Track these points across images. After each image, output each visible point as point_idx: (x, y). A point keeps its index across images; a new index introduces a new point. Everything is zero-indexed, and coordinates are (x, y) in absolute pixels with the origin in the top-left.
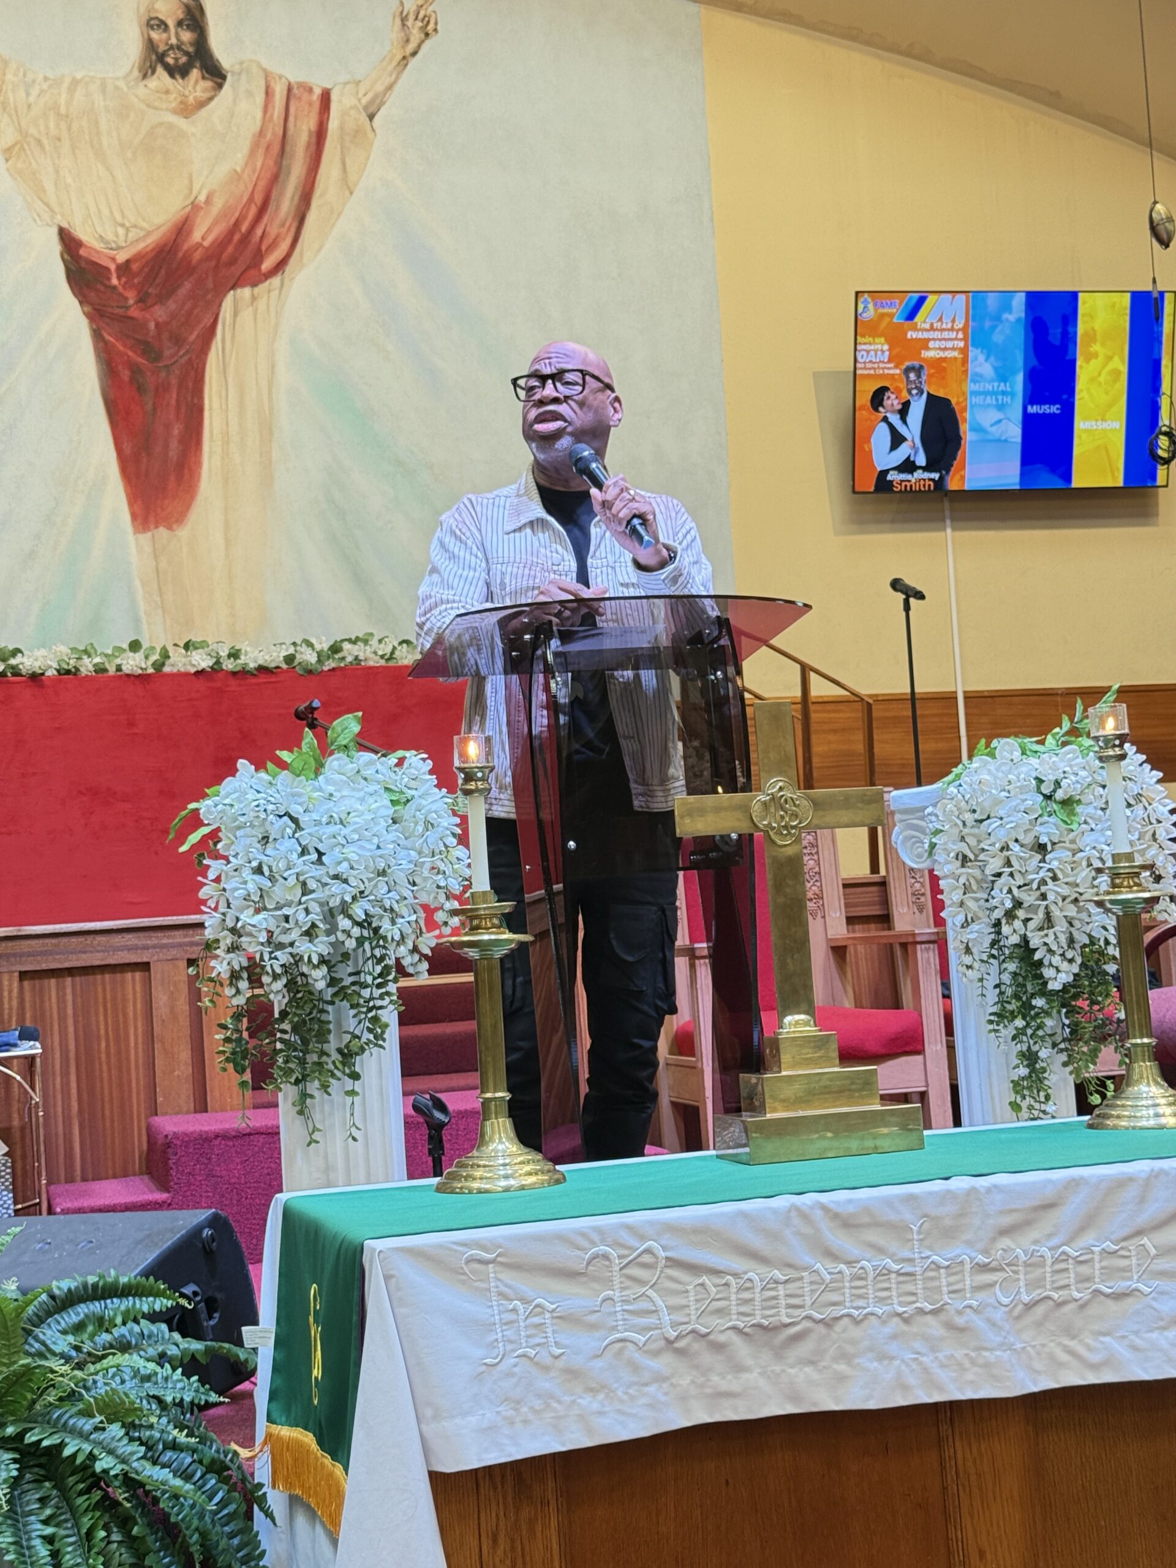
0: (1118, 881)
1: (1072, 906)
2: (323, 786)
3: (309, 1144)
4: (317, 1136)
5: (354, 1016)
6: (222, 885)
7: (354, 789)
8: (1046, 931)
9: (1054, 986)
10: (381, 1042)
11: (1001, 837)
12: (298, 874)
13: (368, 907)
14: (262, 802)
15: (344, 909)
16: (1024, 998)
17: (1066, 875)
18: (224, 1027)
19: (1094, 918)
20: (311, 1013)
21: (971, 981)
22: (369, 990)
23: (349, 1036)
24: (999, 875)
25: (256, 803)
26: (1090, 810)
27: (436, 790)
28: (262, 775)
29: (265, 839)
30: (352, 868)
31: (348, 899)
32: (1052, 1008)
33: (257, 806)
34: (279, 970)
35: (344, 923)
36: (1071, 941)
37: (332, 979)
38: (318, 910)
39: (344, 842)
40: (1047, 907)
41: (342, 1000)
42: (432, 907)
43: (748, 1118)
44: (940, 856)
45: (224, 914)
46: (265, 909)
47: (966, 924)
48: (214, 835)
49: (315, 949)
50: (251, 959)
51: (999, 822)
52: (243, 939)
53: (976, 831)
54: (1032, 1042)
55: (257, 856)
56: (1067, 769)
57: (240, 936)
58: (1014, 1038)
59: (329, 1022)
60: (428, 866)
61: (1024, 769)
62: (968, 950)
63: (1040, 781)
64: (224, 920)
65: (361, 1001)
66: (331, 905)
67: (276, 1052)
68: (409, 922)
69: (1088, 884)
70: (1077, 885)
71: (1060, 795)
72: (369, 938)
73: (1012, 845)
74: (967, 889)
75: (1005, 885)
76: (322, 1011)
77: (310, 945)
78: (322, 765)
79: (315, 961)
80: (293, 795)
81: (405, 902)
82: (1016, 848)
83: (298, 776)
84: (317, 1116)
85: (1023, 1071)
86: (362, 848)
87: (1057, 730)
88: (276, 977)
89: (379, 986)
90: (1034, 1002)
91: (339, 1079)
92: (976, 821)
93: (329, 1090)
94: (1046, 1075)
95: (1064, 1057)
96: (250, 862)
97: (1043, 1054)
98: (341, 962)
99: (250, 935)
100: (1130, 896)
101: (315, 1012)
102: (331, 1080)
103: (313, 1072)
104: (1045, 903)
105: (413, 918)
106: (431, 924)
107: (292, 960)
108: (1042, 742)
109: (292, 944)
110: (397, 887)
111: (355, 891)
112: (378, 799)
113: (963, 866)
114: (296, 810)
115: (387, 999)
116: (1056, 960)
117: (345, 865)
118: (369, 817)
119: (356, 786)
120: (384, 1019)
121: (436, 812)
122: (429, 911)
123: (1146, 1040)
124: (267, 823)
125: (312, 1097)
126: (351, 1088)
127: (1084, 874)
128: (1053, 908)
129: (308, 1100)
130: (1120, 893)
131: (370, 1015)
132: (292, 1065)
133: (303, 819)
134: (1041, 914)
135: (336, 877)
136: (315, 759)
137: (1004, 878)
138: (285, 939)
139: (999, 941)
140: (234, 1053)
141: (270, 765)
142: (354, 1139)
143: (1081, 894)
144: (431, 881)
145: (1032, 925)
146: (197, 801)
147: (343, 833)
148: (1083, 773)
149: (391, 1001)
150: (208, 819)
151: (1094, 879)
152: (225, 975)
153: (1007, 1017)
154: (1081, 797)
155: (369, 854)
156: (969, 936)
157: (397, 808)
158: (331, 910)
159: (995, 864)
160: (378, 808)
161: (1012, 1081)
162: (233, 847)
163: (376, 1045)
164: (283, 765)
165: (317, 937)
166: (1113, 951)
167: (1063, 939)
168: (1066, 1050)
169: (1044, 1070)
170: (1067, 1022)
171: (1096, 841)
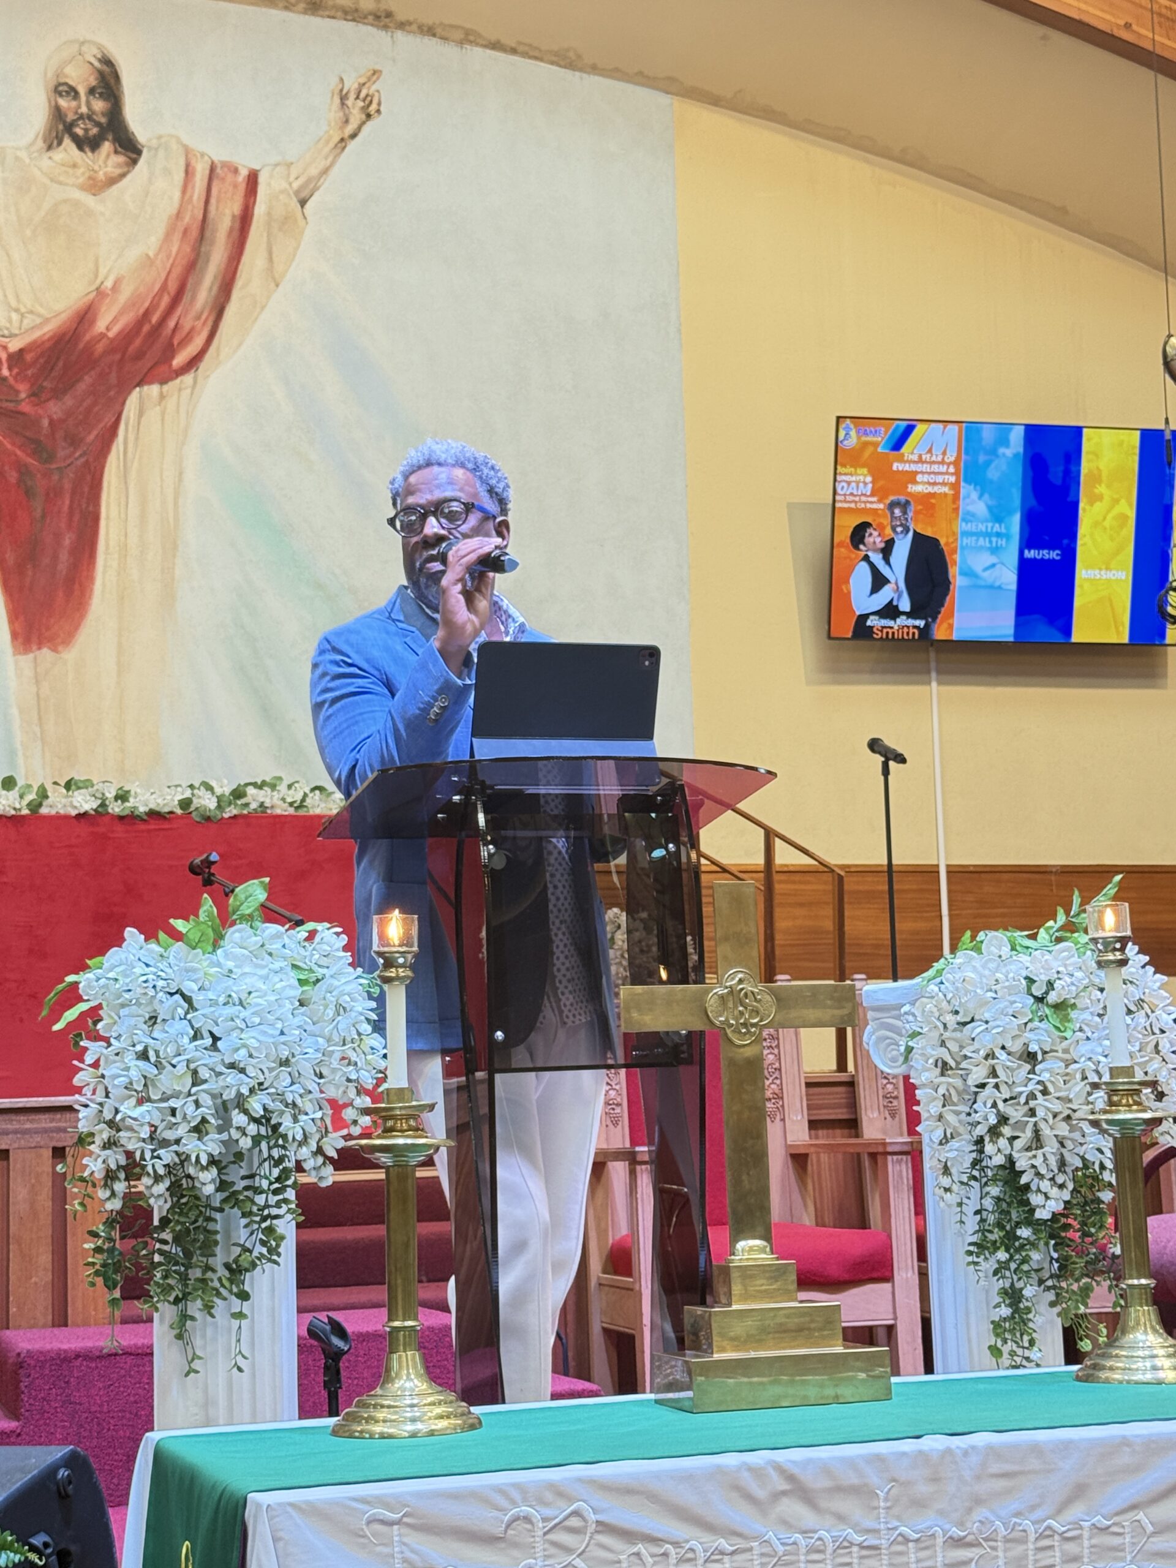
0: (1115, 1098)
1: (1064, 1124)
2: (222, 960)
3: (187, 1375)
4: (196, 1365)
5: (246, 1226)
6: (101, 1071)
7: (257, 966)
8: (1034, 1152)
9: (1042, 1214)
10: (275, 1257)
11: (985, 1043)
12: (188, 1060)
13: (267, 1101)
14: (151, 977)
15: (240, 1103)
16: (1008, 1228)
17: (1058, 1089)
18: (95, 1235)
19: (1088, 1139)
20: (196, 1221)
21: (949, 1206)
22: (264, 1196)
23: (239, 1249)
24: (983, 1086)
25: (144, 978)
26: (1086, 1016)
27: (351, 969)
28: (153, 946)
29: (153, 1019)
30: (251, 1056)
31: (245, 1091)
32: (1039, 1239)
33: (145, 982)
34: (161, 1171)
35: (239, 1119)
36: (1062, 1164)
37: (222, 1182)
38: (210, 1103)
39: (243, 1026)
40: (1035, 1124)
41: (232, 1207)
42: (341, 1102)
43: (691, 1357)
44: (917, 1060)
45: (101, 1104)
46: (149, 1100)
47: (945, 1141)
48: (94, 1013)
49: (205, 1148)
50: (129, 1154)
51: (985, 1026)
52: (121, 1134)
53: (958, 1035)
54: (1015, 1278)
55: (142, 1039)
56: (1060, 969)
57: (119, 1130)
58: (995, 1273)
59: (216, 1232)
60: (337, 1056)
61: (1013, 967)
62: (946, 1171)
63: (1030, 981)
64: (101, 1111)
65: (255, 1209)
66: (225, 1097)
67: (155, 1266)
68: (313, 1120)
69: (1082, 1100)
70: (1070, 1101)
71: (1052, 998)
72: (267, 1137)
73: (999, 1053)
74: (946, 1101)
75: (988, 1097)
76: (209, 1219)
77: (199, 1143)
78: (222, 937)
79: (204, 1161)
80: (187, 971)
81: (310, 1096)
82: (1002, 1055)
83: (194, 948)
84: (198, 1342)
85: (1005, 1311)
86: (265, 1033)
87: (1051, 923)
88: (158, 1178)
89: (276, 1192)
90: (1019, 1232)
91: (225, 1299)
92: (958, 1023)
93: (213, 1311)
94: (1030, 1316)
95: (1051, 1296)
96: (134, 1046)
97: (1028, 1292)
98: (234, 1163)
99: (130, 1129)
100: (1129, 1116)
101: (201, 1220)
102: (215, 1299)
103: (195, 1289)
104: (1033, 1120)
105: (319, 1115)
106: (338, 1122)
107: (177, 1160)
108: (1033, 937)
109: (177, 1142)
110: (302, 1080)
111: (253, 1083)
112: (284, 977)
113: (942, 1074)
114: (190, 987)
115: (284, 1208)
116: (1045, 1185)
117: (243, 1052)
118: (273, 998)
119: (260, 962)
120: (280, 1231)
121: (349, 995)
122: (336, 1107)
123: (1143, 1281)
124: (156, 1001)
125: (193, 1318)
126: (238, 1310)
127: (1078, 1088)
128: (1042, 1125)
129: (189, 1323)
130: (1118, 1112)
131: (264, 1225)
132: (170, 1281)
133: (198, 998)
134: (1029, 1133)
135: (232, 1066)
136: (214, 930)
137: (989, 1090)
138: (170, 1135)
139: (981, 1161)
140: (104, 1265)
141: (162, 935)
142: (240, 1370)
143: (1074, 1111)
144: (339, 1074)
145: (1018, 1144)
146: (77, 973)
147: (242, 1015)
148: (1079, 974)
149: (289, 1209)
150: (88, 994)
151: (1089, 1094)
152: (99, 1175)
153: (988, 1248)
154: (1076, 1001)
155: (272, 1040)
156: (948, 1155)
157: (305, 988)
158: (224, 1103)
159: (978, 1074)
160: (285, 987)
161: (993, 1322)
162: (115, 1028)
163: (270, 1260)
164: (177, 936)
165: (207, 1133)
166: (1109, 1177)
167: (1053, 1162)
168: (1054, 1287)
169: (1028, 1310)
170: (1055, 1255)
171: (1092, 1051)
